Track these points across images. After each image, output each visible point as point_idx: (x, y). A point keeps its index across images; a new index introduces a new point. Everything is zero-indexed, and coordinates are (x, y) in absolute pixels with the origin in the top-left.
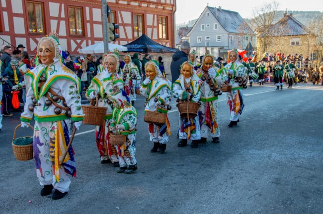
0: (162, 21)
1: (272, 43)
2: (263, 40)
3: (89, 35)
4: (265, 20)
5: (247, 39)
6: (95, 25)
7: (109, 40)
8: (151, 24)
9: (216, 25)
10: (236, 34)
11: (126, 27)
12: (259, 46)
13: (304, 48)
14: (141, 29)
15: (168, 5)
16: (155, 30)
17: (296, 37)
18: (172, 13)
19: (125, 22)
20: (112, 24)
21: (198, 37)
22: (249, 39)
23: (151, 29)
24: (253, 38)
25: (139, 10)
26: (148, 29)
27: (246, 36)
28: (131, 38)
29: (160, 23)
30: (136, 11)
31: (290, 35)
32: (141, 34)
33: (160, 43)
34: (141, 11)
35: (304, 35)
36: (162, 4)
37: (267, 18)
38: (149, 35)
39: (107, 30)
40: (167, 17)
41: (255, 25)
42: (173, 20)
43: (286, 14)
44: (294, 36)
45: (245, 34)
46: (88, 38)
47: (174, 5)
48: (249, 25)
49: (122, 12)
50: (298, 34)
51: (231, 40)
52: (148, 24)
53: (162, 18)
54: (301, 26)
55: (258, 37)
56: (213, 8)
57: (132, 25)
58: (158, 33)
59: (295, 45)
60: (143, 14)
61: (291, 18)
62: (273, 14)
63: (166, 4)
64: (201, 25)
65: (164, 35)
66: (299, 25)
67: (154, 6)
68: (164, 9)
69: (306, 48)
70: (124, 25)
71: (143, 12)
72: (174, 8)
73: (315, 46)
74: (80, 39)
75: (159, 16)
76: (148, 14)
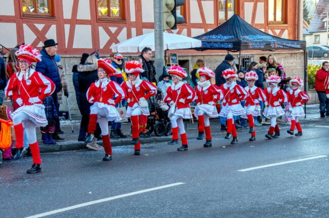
3: (133, 18)
7: (165, 26)
16: (261, 5)
23: (252, 4)
26: (246, 4)
28: (213, 23)
33: (270, 32)
38: (248, 19)
46: (131, 23)
65: (279, 15)
74: (116, 26)
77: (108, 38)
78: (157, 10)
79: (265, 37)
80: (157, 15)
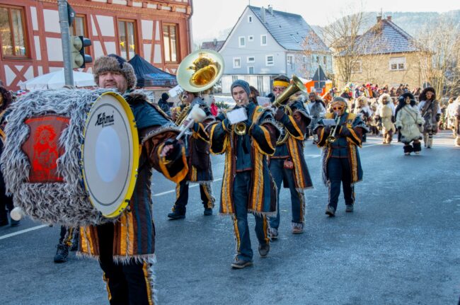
0: (169, 31)
1: (359, 67)
2: (344, 62)
3: (39, 57)
5: (317, 62)
6: (48, 40)
7: (74, 65)
8: (151, 38)
9: (264, 38)
10: (299, 52)
11: (105, 43)
12: (338, 72)
13: (413, 74)
14: (133, 46)
15: (177, 3)
16: (158, 47)
17: (398, 55)
18: (187, 17)
19: (104, 34)
20: (78, 38)
21: (234, 59)
22: (322, 60)
23: (150, 45)
24: (328, 59)
25: (128, 13)
26: (144, 45)
29: (165, 35)
30: (122, 15)
31: (389, 53)
32: (132, 55)
33: (167, 71)
34: (131, 14)
35: (412, 52)
36: (168, 3)
37: (349, 25)
38: (147, 58)
39: (69, 48)
40: (178, 24)
41: (329, 36)
42: (189, 31)
43: (381, 17)
44: (395, 55)
45: (313, 52)
46: (37, 61)
47: (189, 5)
48: (320, 36)
49: (97, 16)
50: (402, 50)
51: (291, 63)
52: (144, 37)
53: (169, 27)
54: (406, 38)
55: (335, 57)
56: (259, 9)
57: (117, 39)
58: (162, 54)
59: (398, 69)
60: (136, 20)
61: (388, 24)
62: (359, 17)
63: (174, 2)
64: (239, 38)
65: (174, 56)
66: (403, 36)
67: (154, 6)
68: (171, 11)
69: (416, 75)
70: (103, 39)
71: (135, 16)
72: (189, 9)
73: (430, 71)
74: (22, 65)
75: (163, 24)
76: (143, 19)
77: (14, 76)
78: (66, 50)
79: (164, 76)
80: (66, 55)
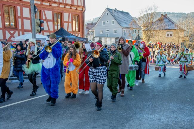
0: (75, 18)
1: (153, 35)
2: (147, 33)
3: (20, 28)
4: (148, 18)
5: (136, 32)
6: (24, 20)
7: (36, 31)
8: (67, 21)
9: (113, 22)
10: (128, 28)
11: (48, 22)
12: (144, 37)
13: (176, 39)
14: (59, 24)
15: (79, 6)
16: (70, 24)
17: (170, 30)
18: (83, 12)
19: (48, 18)
20: (38, 20)
21: (100, 30)
22: (137, 32)
23: (67, 24)
24: (140, 31)
25: (58, 10)
26: (65, 23)
27: (135, 30)
28: (53, 30)
29: (73, 20)
30: (56, 11)
31: (166, 30)
32: (59, 28)
33: (74, 34)
34: (59, 11)
35: (176, 29)
36: (75, 6)
37: (150, 17)
38: (66, 29)
39: (34, 24)
40: (79, 15)
41: (141, 22)
42: (83, 18)
43: (162, 14)
44: (169, 30)
45: (134, 28)
46: (20, 30)
47: (84, 7)
48: (137, 22)
49: (45, 11)
50: (171, 28)
51: (124, 33)
52: (65, 20)
53: (75, 16)
54: (173, 23)
55: (143, 31)
56: (111, 9)
57: (53, 21)
58: (72, 27)
59: (170, 36)
60: (61, 13)
61: (166, 17)
62: (154, 14)
63: (78, 6)
64: (103, 22)
65: (77, 28)
66: (172, 22)
67: (69, 7)
68: (76, 9)
70: (47, 21)
71: (61, 11)
72: (84, 9)
73: (183, 37)
74: (13, 31)
75: (73, 15)
76: (64, 12)
77: (10, 35)
80: (33, 27)
